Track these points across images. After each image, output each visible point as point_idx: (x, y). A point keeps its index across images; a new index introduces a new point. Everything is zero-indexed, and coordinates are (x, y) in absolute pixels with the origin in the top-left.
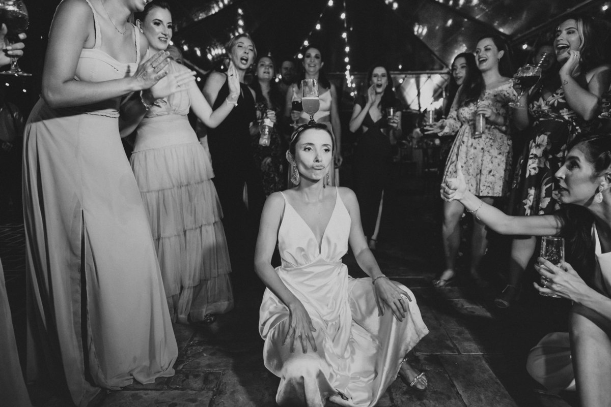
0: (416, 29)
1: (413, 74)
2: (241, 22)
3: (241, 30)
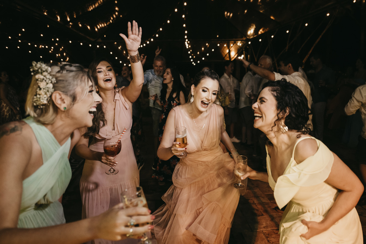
0: (226, 13)
1: (225, 41)
2: (117, 9)
3: (117, 13)
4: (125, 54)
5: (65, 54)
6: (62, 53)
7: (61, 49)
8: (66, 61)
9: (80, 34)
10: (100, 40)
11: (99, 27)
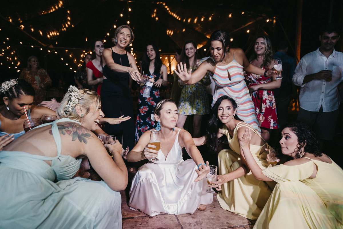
0: (168, 32)
1: (166, 55)
2: (69, 18)
3: (69, 23)
4: (75, 62)
5: (16, 59)
6: (13, 57)
7: (12, 53)
8: (17, 65)
9: (33, 37)
10: (51, 46)
11: (51, 34)
